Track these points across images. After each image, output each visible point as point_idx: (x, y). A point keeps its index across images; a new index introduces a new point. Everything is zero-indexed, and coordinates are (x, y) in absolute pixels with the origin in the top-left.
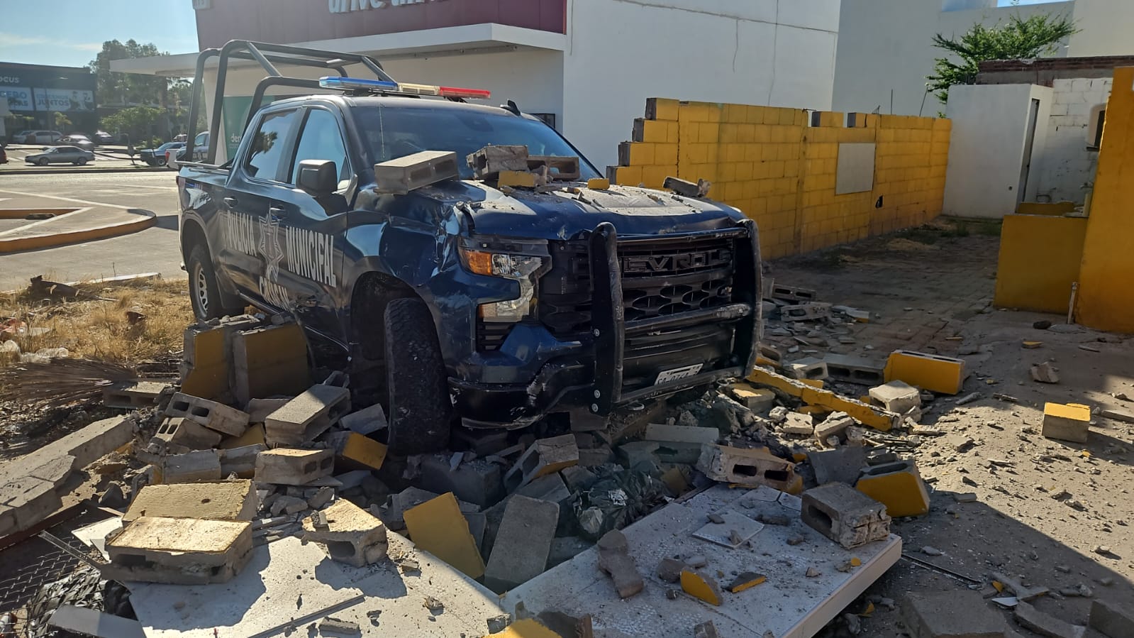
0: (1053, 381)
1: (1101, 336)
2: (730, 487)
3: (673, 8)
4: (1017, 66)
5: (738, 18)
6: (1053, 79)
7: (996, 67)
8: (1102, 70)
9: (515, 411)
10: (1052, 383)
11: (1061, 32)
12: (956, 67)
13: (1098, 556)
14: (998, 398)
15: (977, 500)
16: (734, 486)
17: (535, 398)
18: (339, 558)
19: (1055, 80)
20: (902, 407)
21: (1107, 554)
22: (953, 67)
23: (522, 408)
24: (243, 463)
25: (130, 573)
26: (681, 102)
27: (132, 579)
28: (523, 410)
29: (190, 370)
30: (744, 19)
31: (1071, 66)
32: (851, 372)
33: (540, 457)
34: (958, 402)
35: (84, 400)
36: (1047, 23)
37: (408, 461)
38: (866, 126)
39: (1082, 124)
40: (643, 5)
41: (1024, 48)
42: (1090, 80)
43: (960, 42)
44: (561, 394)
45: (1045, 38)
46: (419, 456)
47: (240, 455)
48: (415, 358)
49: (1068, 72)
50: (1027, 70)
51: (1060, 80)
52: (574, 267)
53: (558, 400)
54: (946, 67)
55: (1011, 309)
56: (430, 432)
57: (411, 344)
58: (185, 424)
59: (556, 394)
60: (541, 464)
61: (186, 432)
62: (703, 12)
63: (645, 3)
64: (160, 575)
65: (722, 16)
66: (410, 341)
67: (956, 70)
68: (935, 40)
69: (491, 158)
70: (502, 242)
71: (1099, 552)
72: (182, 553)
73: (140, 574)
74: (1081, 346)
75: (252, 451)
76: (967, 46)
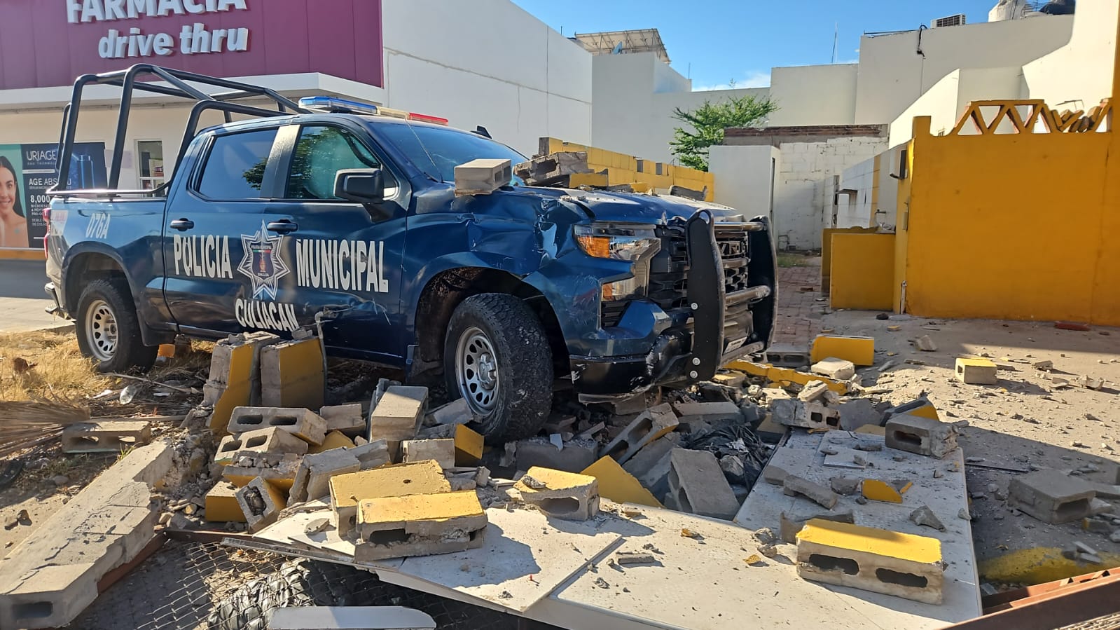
0: (933, 349)
1: (931, 320)
2: (810, 432)
3: (469, 71)
4: (753, 132)
5: (519, 85)
6: (780, 143)
7: (737, 132)
8: (814, 136)
9: (634, 381)
10: (933, 351)
11: (766, 109)
12: (690, 135)
13: (1076, 448)
14: (909, 363)
15: (970, 425)
16: (812, 431)
17: (652, 367)
18: (563, 515)
19: (782, 144)
20: (845, 375)
21: (1080, 445)
22: (689, 135)
23: (640, 378)
24: (371, 459)
25: (386, 550)
26: (564, 143)
27: (388, 556)
28: (641, 379)
29: (221, 389)
30: (523, 87)
31: (792, 133)
32: (781, 357)
33: (653, 423)
34: (880, 370)
35: (27, 450)
36: (755, 102)
37: (506, 448)
38: (668, 175)
39: (803, 178)
40: (446, 67)
41: (741, 119)
42: (806, 144)
43: (694, 115)
44: (671, 363)
45: (754, 114)
46: (514, 443)
47: (366, 452)
48: (527, 343)
49: (791, 138)
50: (760, 135)
51: (785, 144)
52: (675, 249)
53: (668, 368)
54: (683, 135)
55: (845, 309)
56: (539, 414)
57: (520, 330)
58: (278, 432)
59: (667, 362)
60: (655, 429)
61: (279, 441)
62: (492, 78)
63: (447, 65)
64: (419, 547)
65: (507, 82)
66: (519, 327)
67: (691, 138)
68: (675, 112)
69: (562, 162)
70: (617, 228)
71: (1075, 445)
72: (447, 519)
73: (397, 548)
74: (925, 327)
75: (378, 447)
76: (699, 118)
